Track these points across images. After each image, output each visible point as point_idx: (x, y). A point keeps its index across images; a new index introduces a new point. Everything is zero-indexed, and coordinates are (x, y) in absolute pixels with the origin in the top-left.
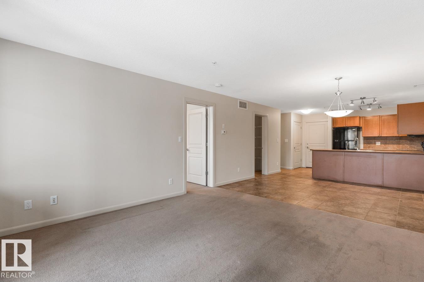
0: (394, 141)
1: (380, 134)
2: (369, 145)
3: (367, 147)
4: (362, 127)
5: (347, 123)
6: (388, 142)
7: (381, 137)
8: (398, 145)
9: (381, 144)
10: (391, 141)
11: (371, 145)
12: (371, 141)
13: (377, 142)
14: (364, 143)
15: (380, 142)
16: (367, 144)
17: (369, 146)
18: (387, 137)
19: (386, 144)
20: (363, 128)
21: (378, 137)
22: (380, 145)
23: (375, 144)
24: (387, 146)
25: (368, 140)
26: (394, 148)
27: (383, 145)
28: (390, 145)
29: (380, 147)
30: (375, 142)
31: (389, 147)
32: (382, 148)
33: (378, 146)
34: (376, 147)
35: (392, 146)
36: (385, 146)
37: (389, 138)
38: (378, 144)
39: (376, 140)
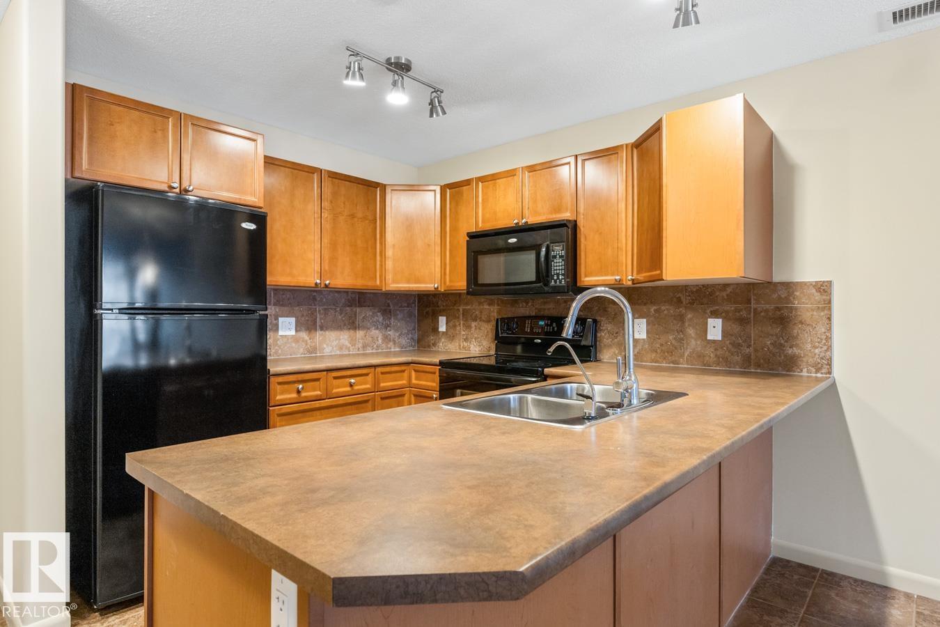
0: (341, 313)
6: (320, 316)
8: (352, 332)
10: (331, 313)
13: (281, 319)
15: (293, 320)
19: (312, 326)
23: (274, 328)
24: (319, 335)
26: (341, 348)
27: (304, 335)
28: (327, 333)
29: (294, 345)
30: (275, 320)
31: (325, 346)
32: (302, 350)
33: (285, 340)
34: (277, 348)
35: (335, 339)
36: (310, 339)
37: (324, 300)
38: (287, 328)
39: (277, 309)
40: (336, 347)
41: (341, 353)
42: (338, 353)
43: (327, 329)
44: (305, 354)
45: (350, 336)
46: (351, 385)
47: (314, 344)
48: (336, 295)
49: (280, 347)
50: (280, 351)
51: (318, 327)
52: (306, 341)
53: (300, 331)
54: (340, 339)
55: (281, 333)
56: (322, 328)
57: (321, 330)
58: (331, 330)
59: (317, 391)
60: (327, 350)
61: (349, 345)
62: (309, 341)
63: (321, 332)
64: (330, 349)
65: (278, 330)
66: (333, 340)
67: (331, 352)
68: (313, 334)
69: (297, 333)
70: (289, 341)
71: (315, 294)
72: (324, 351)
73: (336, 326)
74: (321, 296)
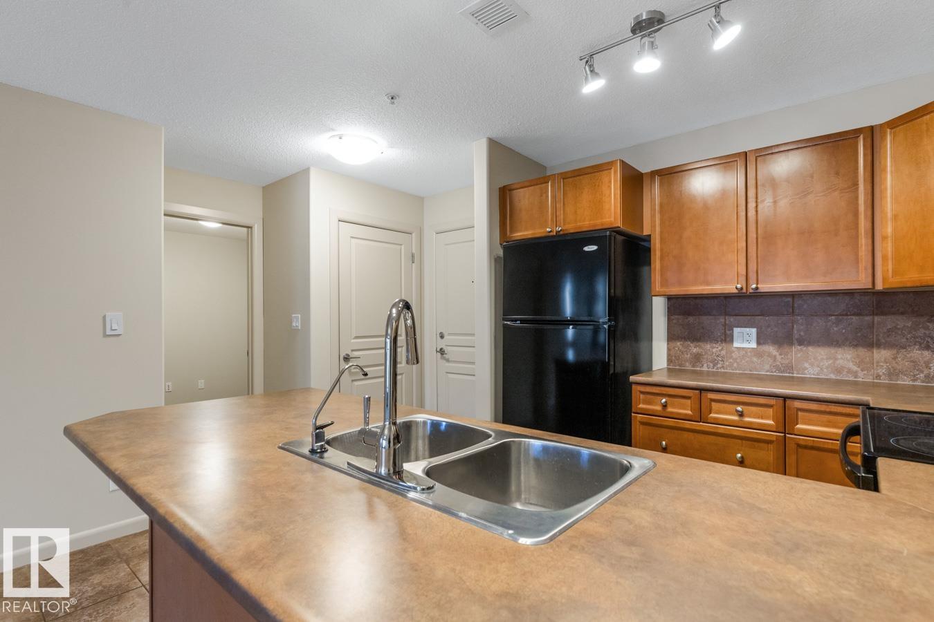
0: (837, 323)
1: (752, 276)
2: (694, 349)
3: (688, 356)
4: (649, 236)
5: (560, 213)
6: (799, 330)
7: (757, 295)
8: (862, 352)
9: (759, 343)
10: (819, 323)
11: (708, 346)
12: (706, 320)
13: (736, 331)
14: (671, 337)
15: (754, 331)
16: (685, 339)
17: (695, 350)
18: (793, 295)
19: (785, 339)
20: (656, 245)
21: (740, 296)
22: (754, 345)
23: (728, 339)
24: (796, 352)
25: (691, 319)
26: (839, 371)
27: (771, 349)
28: (810, 348)
29: (755, 359)
30: (729, 330)
31: (806, 365)
32: (767, 367)
33: (742, 353)
34: (731, 360)
35: (825, 357)
36: (780, 355)
37: (805, 307)
38: (745, 339)
39: (732, 319)
40: (827, 368)
41: (838, 378)
42: (833, 376)
43: (810, 344)
44: (772, 372)
45: (858, 356)
46: (741, 414)
47: (787, 362)
48: (829, 298)
49: (735, 360)
50: (735, 365)
51: (795, 342)
52: (775, 356)
53: (764, 343)
54: (836, 359)
55: (736, 344)
56: (801, 343)
57: (800, 345)
58: (819, 346)
59: (688, 410)
60: (811, 372)
61: (855, 368)
62: (779, 357)
63: (799, 347)
64: (817, 370)
65: (732, 341)
66: (822, 359)
67: (818, 374)
68: (786, 349)
69: (760, 347)
70: (749, 354)
71: (790, 299)
72: (806, 371)
73: (829, 340)
74: (798, 302)
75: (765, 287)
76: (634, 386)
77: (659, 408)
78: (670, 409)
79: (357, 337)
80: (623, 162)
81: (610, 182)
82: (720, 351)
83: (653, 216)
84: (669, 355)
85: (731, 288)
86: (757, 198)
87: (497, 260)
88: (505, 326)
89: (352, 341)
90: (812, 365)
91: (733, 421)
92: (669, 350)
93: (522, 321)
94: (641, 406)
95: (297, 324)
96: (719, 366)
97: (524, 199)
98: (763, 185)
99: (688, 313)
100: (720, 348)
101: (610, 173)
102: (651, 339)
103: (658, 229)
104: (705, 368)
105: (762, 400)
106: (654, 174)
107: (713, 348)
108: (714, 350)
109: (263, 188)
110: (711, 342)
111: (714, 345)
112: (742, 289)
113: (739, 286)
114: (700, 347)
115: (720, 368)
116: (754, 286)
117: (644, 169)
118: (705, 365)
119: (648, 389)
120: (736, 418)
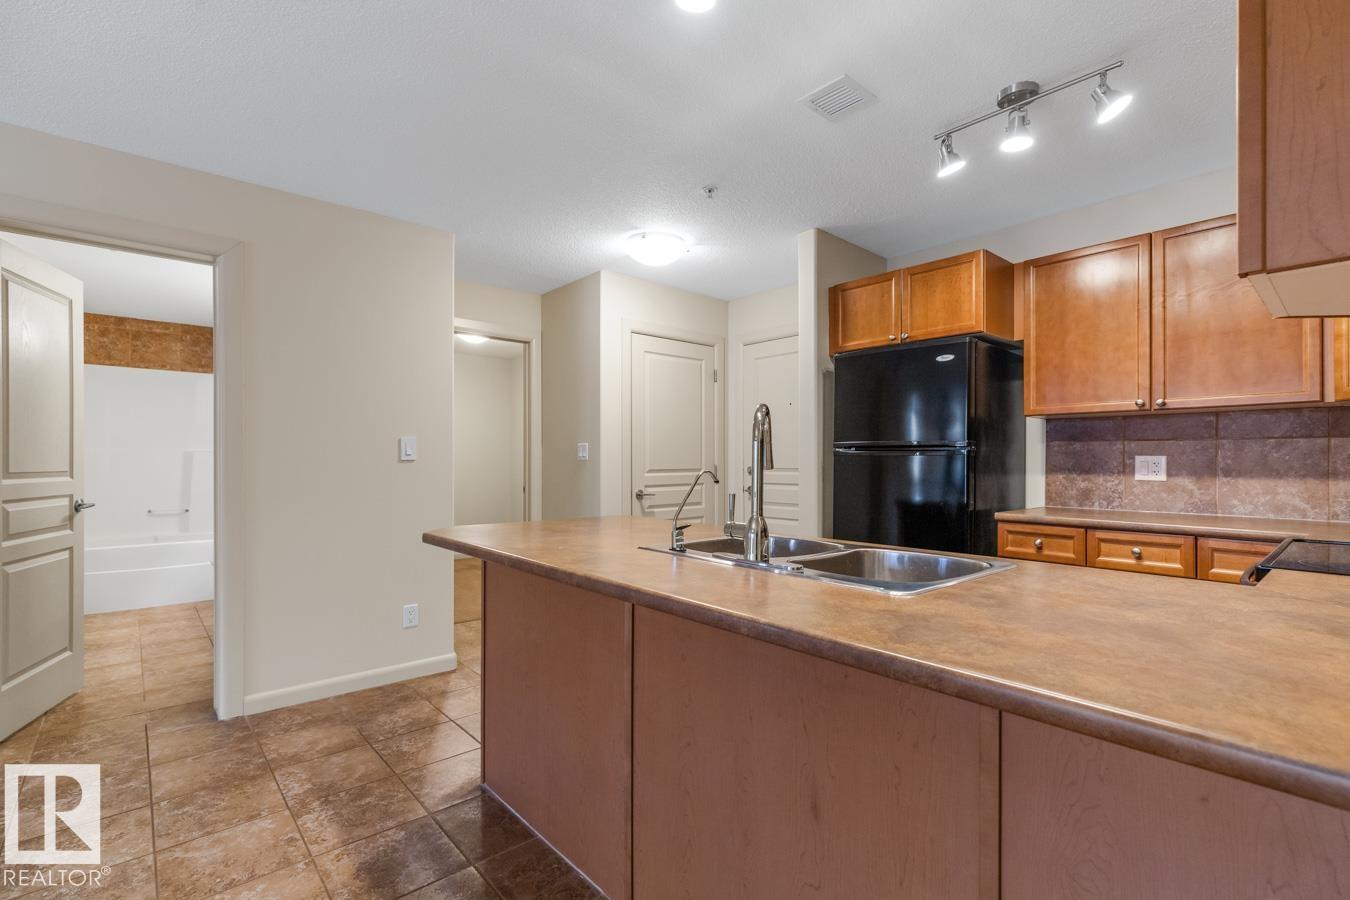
0: (1278, 448)
1: (1158, 388)
2: (1081, 483)
3: (1074, 492)
4: (1022, 342)
5: (907, 317)
6: (1225, 453)
7: (1165, 414)
8: (1311, 483)
9: (1169, 474)
10: (1253, 449)
11: (1100, 480)
12: (1098, 446)
13: (1139, 459)
14: (1051, 468)
15: (1163, 459)
16: (1070, 471)
17: (1082, 485)
18: (1218, 412)
19: (1208, 469)
20: (1031, 353)
21: (1142, 415)
22: (1163, 477)
23: (1127, 469)
24: (1220, 487)
25: (1078, 446)
26: (1279, 508)
27: (1186, 482)
28: (1241, 481)
29: (1164, 495)
30: (1130, 458)
31: (1235, 502)
32: (1181, 505)
33: (1146, 488)
34: (1132, 497)
35: (1261, 492)
36: (1199, 489)
37: (1234, 427)
38: (1150, 470)
39: (1133, 444)
40: (1263, 505)
41: (1280, 518)
42: (1272, 516)
43: (1240, 474)
44: (1188, 511)
45: (1307, 490)
46: (1139, 557)
47: (1208, 498)
48: (1268, 416)
49: (1137, 496)
50: (1137, 503)
51: (1220, 472)
52: (1192, 491)
53: (1177, 475)
54: (1276, 494)
55: (1138, 477)
56: (1227, 473)
57: (1226, 476)
58: (1252, 477)
59: (1069, 552)
60: (1241, 510)
61: (1303, 505)
62: (1196, 492)
63: (1225, 480)
64: (1250, 508)
65: (1133, 472)
66: (1257, 494)
67: (1251, 514)
68: (1207, 481)
69: (1172, 479)
70: (1156, 489)
71: (1213, 418)
72: (1234, 510)
73: (1266, 470)
74: (1224, 422)
75: (1174, 402)
76: (1000, 525)
77: (1032, 551)
78: (1046, 552)
79: (651, 471)
80: (987, 253)
81: (971, 277)
82: (1117, 485)
83: (1026, 317)
84: (1048, 491)
85: (1129, 403)
86: (1164, 291)
87: (826, 375)
88: (836, 454)
89: (647, 475)
90: (1243, 502)
91: (1128, 565)
92: (1048, 484)
93: (858, 448)
94: (1009, 548)
95: (584, 453)
96: (1115, 504)
97: (861, 301)
98: (1174, 275)
99: (1073, 438)
100: (1117, 482)
101: (971, 267)
102: (1023, 472)
103: (1033, 333)
104: (1096, 507)
105: (1166, 539)
106: (1027, 264)
107: (1107, 481)
108: (1109, 485)
109: (543, 296)
110: (1104, 474)
111: (1109, 478)
112: (1143, 405)
113: (1140, 401)
114: (1090, 480)
115: (1117, 507)
116: (1160, 401)
117: (1015, 258)
118: (1096, 504)
119: (1019, 528)
120: (1132, 561)
